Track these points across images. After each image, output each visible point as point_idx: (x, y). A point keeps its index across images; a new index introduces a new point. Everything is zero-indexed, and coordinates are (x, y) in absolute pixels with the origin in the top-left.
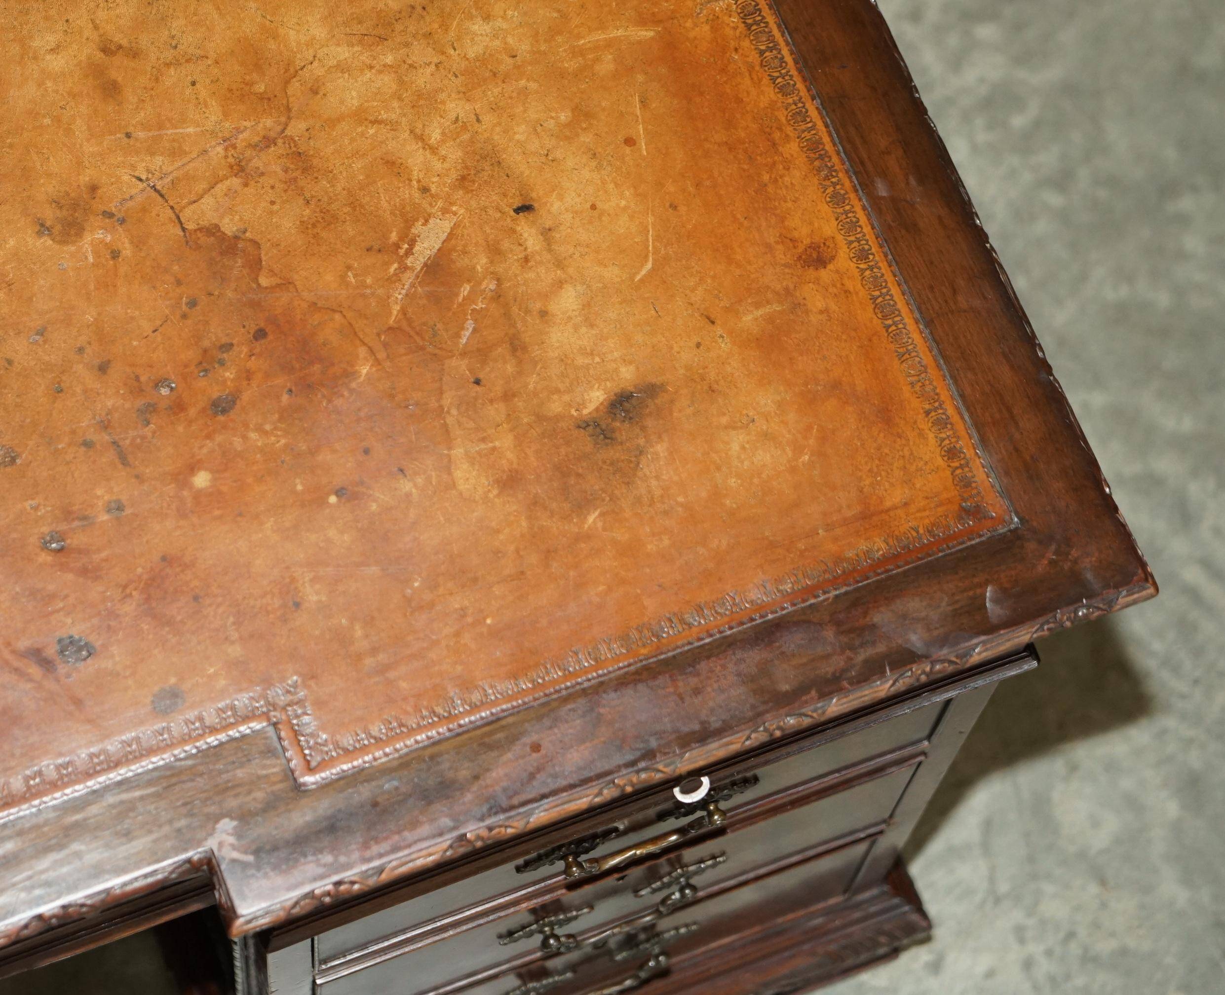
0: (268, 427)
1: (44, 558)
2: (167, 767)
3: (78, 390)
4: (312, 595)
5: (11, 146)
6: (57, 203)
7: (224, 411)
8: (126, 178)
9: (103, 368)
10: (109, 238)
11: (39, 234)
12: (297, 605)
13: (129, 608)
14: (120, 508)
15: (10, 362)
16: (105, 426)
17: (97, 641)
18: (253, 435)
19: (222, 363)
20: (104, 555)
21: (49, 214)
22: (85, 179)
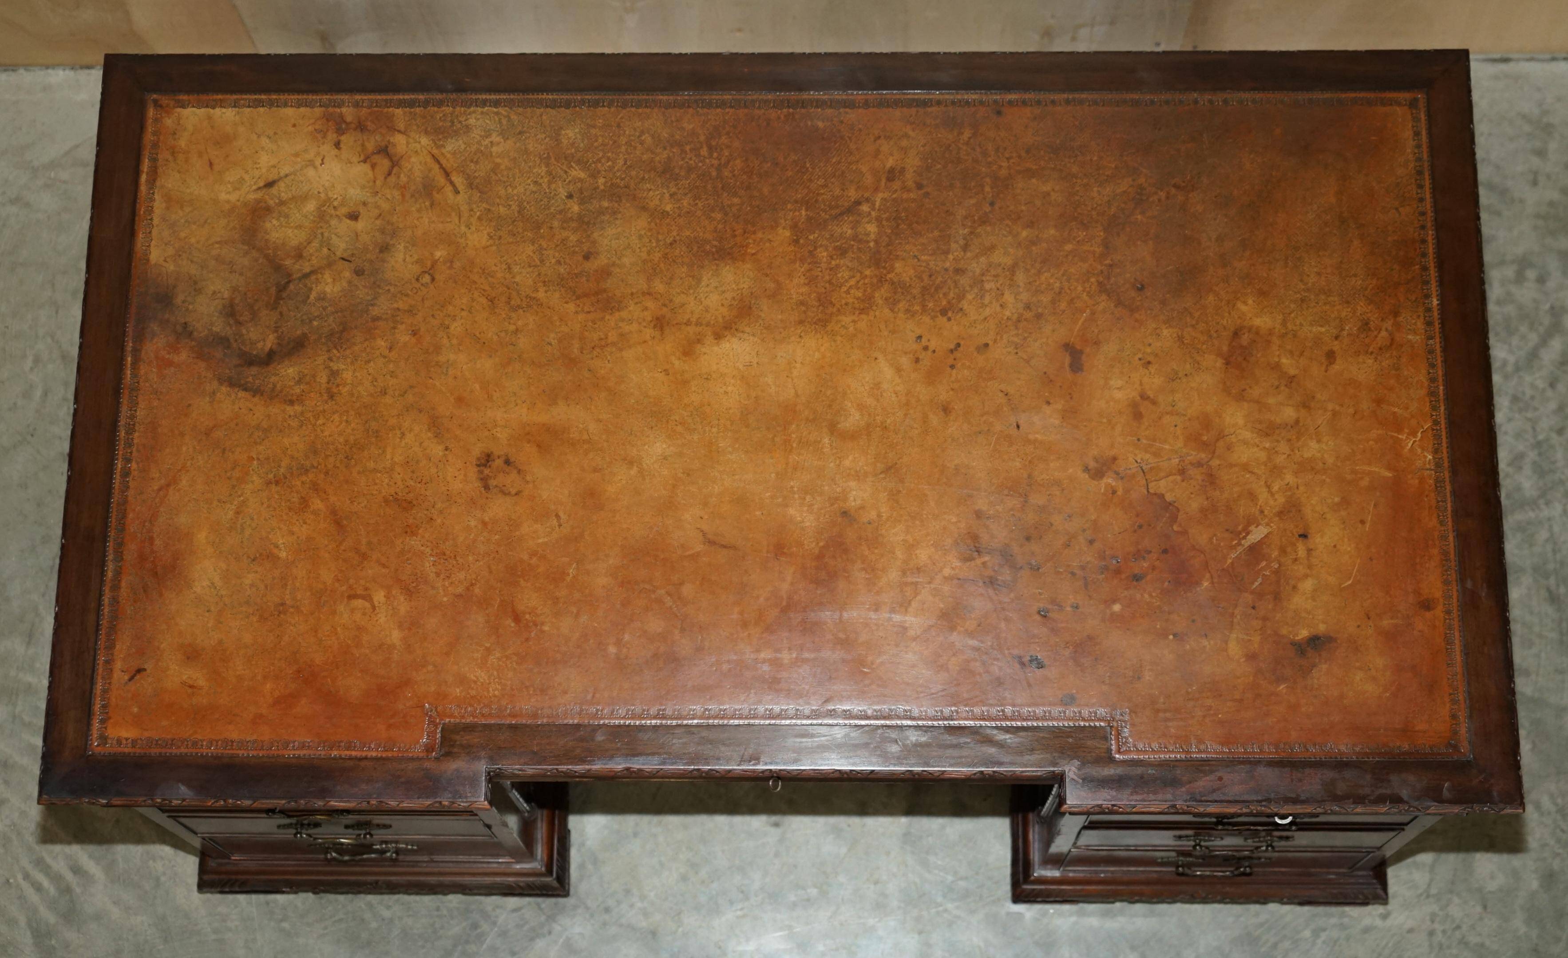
0: (1154, 594)
1: (1038, 618)
2: (1058, 728)
3: (1077, 547)
4: (1148, 676)
5: (1085, 426)
6: (1096, 460)
7: (1137, 580)
8: (1131, 459)
9: (1091, 542)
10: (1114, 484)
11: (1084, 471)
12: (1139, 678)
13: (1067, 653)
14: (1077, 607)
15: (1052, 525)
16: (1083, 568)
17: (1046, 662)
18: (1146, 596)
19: (1144, 558)
20: (1063, 625)
21: (1092, 464)
22: (1112, 453)
